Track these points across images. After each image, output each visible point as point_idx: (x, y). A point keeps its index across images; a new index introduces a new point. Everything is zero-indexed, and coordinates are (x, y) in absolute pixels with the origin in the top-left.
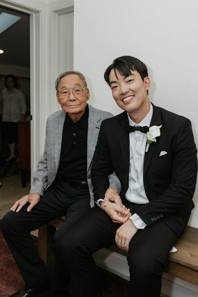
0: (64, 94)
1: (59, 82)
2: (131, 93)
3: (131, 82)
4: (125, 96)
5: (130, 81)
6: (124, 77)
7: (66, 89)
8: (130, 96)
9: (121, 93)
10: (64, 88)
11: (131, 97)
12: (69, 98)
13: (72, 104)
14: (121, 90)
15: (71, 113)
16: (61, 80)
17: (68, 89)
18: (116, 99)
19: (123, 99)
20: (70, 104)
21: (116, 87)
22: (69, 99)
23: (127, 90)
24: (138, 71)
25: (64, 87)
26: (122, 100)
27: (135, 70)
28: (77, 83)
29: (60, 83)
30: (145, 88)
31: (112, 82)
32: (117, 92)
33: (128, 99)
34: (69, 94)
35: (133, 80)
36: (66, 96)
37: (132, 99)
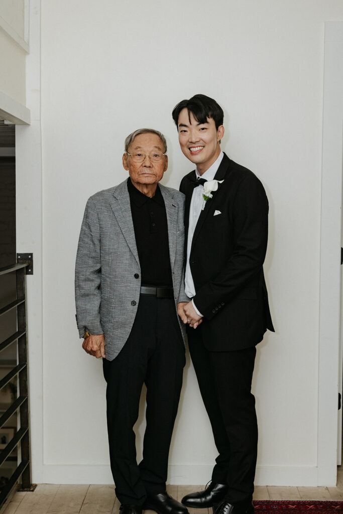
0: (138, 157)
1: (133, 140)
2: (201, 143)
3: (204, 131)
4: (194, 145)
5: (203, 129)
6: (198, 123)
7: (141, 151)
8: (200, 146)
9: (190, 141)
10: (139, 149)
11: (201, 148)
12: (144, 163)
13: (147, 172)
14: (191, 138)
15: (144, 183)
16: (135, 139)
17: (145, 152)
18: (181, 144)
19: (191, 147)
20: (145, 171)
21: (185, 131)
22: (144, 165)
23: (198, 140)
24: (214, 119)
25: (139, 147)
26: (189, 149)
27: (211, 117)
28: (156, 145)
29: (135, 141)
30: (217, 138)
31: (182, 125)
32: (185, 138)
33: (197, 149)
34: (145, 158)
35: (206, 129)
36: (140, 159)
37: (201, 150)
